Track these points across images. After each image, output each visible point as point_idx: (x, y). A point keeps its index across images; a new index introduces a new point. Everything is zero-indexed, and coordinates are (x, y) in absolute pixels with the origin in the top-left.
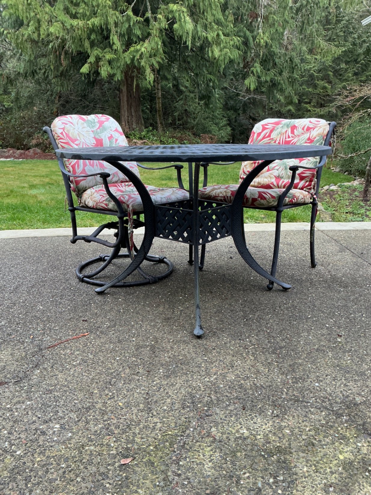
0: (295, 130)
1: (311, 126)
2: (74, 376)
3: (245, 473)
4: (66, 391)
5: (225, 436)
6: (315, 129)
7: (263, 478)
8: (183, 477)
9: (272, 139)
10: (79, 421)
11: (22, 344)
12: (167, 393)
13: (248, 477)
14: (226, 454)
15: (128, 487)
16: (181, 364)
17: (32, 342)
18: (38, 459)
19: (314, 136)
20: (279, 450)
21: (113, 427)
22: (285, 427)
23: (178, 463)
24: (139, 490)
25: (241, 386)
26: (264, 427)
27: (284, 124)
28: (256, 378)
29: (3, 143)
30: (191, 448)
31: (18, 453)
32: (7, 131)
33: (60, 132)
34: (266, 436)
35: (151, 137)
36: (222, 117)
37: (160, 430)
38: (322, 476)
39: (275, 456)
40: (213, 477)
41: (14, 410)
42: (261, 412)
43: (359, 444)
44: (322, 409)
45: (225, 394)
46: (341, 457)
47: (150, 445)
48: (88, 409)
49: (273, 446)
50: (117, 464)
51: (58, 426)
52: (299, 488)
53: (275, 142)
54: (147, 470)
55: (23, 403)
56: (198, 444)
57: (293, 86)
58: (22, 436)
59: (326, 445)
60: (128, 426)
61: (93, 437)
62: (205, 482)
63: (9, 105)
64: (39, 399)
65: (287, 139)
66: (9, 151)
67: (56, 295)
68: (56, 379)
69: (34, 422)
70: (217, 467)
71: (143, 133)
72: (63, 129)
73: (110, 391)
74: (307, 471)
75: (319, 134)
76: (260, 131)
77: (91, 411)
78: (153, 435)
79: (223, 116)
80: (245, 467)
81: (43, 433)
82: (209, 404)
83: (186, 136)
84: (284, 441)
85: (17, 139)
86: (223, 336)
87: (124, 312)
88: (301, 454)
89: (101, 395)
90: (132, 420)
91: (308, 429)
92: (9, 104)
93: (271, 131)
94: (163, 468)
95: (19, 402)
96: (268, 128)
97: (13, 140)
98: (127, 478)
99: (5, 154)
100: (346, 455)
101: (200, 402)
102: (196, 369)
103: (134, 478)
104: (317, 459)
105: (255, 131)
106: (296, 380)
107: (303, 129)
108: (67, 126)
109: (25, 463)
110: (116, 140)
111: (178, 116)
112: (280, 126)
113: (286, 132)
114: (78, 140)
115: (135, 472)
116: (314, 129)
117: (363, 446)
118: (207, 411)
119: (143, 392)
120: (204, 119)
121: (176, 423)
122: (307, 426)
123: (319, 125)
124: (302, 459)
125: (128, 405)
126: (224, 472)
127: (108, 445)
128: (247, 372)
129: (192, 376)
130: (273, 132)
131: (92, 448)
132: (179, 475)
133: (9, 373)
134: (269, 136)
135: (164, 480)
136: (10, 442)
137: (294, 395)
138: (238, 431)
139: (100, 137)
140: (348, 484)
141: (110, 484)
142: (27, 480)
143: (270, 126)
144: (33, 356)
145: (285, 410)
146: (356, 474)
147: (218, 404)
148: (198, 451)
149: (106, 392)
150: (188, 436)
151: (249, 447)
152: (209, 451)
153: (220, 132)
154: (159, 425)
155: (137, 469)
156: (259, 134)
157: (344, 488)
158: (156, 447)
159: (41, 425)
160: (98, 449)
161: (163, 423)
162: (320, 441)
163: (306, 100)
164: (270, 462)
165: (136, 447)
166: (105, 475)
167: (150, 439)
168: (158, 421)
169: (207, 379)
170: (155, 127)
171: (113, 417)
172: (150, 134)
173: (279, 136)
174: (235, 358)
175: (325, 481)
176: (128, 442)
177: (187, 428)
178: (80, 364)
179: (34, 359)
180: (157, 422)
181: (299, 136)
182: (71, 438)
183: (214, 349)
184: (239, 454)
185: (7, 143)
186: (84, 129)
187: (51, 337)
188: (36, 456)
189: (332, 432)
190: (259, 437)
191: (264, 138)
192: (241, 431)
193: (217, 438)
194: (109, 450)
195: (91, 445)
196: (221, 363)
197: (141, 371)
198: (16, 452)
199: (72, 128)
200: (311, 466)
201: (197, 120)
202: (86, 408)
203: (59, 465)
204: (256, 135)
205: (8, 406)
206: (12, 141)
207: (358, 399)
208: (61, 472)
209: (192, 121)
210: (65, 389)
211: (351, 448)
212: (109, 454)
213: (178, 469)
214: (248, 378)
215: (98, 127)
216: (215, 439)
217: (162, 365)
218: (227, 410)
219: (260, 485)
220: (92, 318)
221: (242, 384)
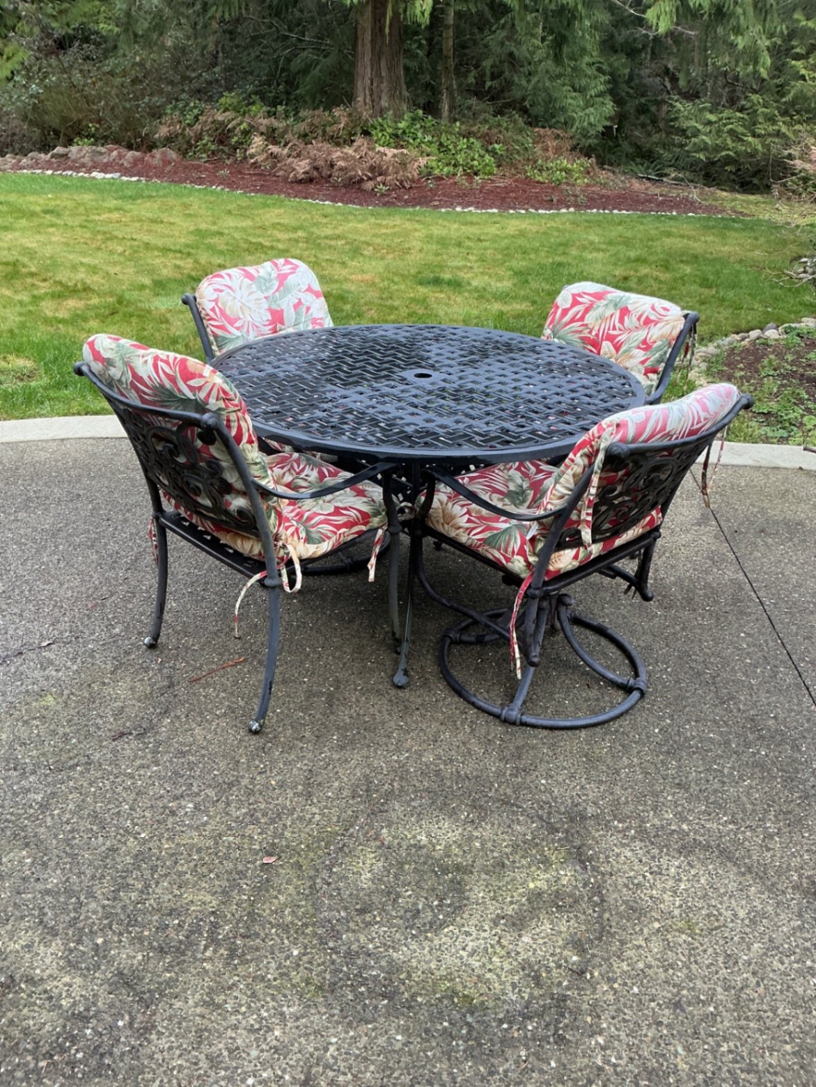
0: (626, 318)
1: (652, 317)
2: (216, 734)
3: (407, 891)
4: (203, 756)
5: (396, 841)
6: (659, 325)
7: (426, 898)
8: (333, 886)
9: (586, 325)
10: (218, 801)
11: (146, 672)
12: (337, 773)
13: (410, 896)
14: (391, 864)
15: (267, 891)
16: (365, 730)
17: (160, 670)
18: (166, 846)
19: (654, 338)
20: (458, 868)
21: (259, 815)
22: (477, 837)
23: (331, 870)
24: (280, 896)
25: (438, 773)
26: (449, 835)
27: (611, 301)
28: (463, 763)
29: (97, 129)
30: (350, 852)
31: (143, 835)
32: (107, 104)
33: (211, 307)
34: (448, 847)
35: (420, 135)
36: (596, 73)
37: (318, 825)
38: (497, 905)
39: (450, 875)
40: (368, 891)
41: (137, 777)
42: (453, 814)
43: (562, 873)
44: (535, 819)
45: (412, 783)
46: (532, 885)
47: (301, 843)
48: (231, 785)
49: (453, 861)
50: (258, 863)
51: (191, 805)
52: (464, 916)
53: (590, 332)
54: (292, 873)
55: (148, 767)
56: (360, 847)
57: (765, 20)
58: (147, 814)
59: (518, 868)
60: (279, 814)
61: (233, 824)
62: (357, 896)
63: (110, 31)
64: (168, 764)
65: (612, 332)
66: (111, 151)
67: (197, 581)
68: (192, 735)
69: (162, 797)
70: (376, 880)
71: (402, 125)
72: (216, 301)
73: (261, 762)
74: (483, 898)
75: (662, 336)
76: (568, 306)
77: (234, 789)
78: (307, 830)
79: (599, 70)
80: (410, 883)
81: (173, 813)
82: (389, 795)
83: (500, 132)
84: (469, 856)
85: (127, 122)
86: (437, 687)
87: (298, 626)
88: (484, 876)
89: (249, 767)
90: (284, 807)
91: (505, 844)
92: (110, 28)
93: (587, 311)
94: (312, 873)
95: (142, 766)
96: (581, 303)
97: (119, 123)
98: (268, 880)
99: (101, 157)
100: (538, 884)
101: (377, 791)
102: (384, 739)
103: (276, 881)
104: (501, 884)
105: (559, 304)
106: (517, 772)
107: (639, 319)
108: (223, 294)
109: (150, 849)
110: (308, 309)
111: (492, 67)
112: (604, 302)
113: (612, 316)
114: (240, 319)
115: (278, 875)
116: (656, 323)
117: (566, 875)
118: (382, 804)
119: (305, 768)
120: (552, 79)
121: (339, 817)
122: (504, 840)
123: (666, 318)
124: (481, 882)
125: (282, 785)
126: (383, 887)
127: (251, 838)
128: (453, 752)
129: (375, 752)
130: (590, 313)
131: (231, 839)
132: (329, 884)
133: (129, 720)
134: (582, 318)
135: (310, 887)
136: (132, 820)
137: (505, 794)
138: (414, 837)
139: (279, 306)
140: (525, 917)
141: (247, 885)
142: (154, 869)
143: (586, 300)
144: (162, 694)
145: (486, 814)
146: (539, 908)
147: (400, 796)
148: (359, 858)
149: (257, 762)
150: (351, 836)
151: (422, 860)
152: (371, 859)
153: (587, 111)
154: (317, 817)
155: (281, 870)
156: (565, 312)
157: (518, 922)
158: (308, 846)
159: (170, 801)
160: (238, 840)
161: (323, 815)
162: (514, 862)
163: (798, 50)
164: (441, 881)
165: (284, 843)
166: (242, 874)
167: (302, 835)
168: (317, 811)
169: (395, 758)
170: (431, 108)
171: (261, 800)
172: (418, 126)
173: (600, 321)
174: (443, 728)
175: (499, 911)
176: (274, 836)
177: (352, 826)
178: (225, 715)
179: (162, 699)
180: (315, 814)
181: (630, 331)
182: (205, 824)
183: (418, 709)
184: (407, 867)
185: (106, 130)
186: (250, 297)
187: (187, 662)
188: (163, 841)
189: (534, 852)
190: (438, 847)
191: (572, 320)
192: (419, 838)
193: (386, 843)
194: (251, 844)
195: (230, 835)
196: (421, 734)
197: (307, 734)
198: (139, 834)
199: (230, 298)
200: (490, 891)
201: (534, 80)
202: (229, 784)
203: (190, 855)
204: (559, 312)
205: (129, 771)
206: (115, 126)
207: (591, 810)
208: (192, 864)
209: (524, 82)
210: (203, 752)
211: (548, 876)
212: (250, 849)
213: (330, 877)
214: (451, 760)
215: (275, 287)
216: (383, 844)
217: (338, 729)
218: (409, 805)
219: (420, 907)
220: (250, 635)
221: (440, 770)
